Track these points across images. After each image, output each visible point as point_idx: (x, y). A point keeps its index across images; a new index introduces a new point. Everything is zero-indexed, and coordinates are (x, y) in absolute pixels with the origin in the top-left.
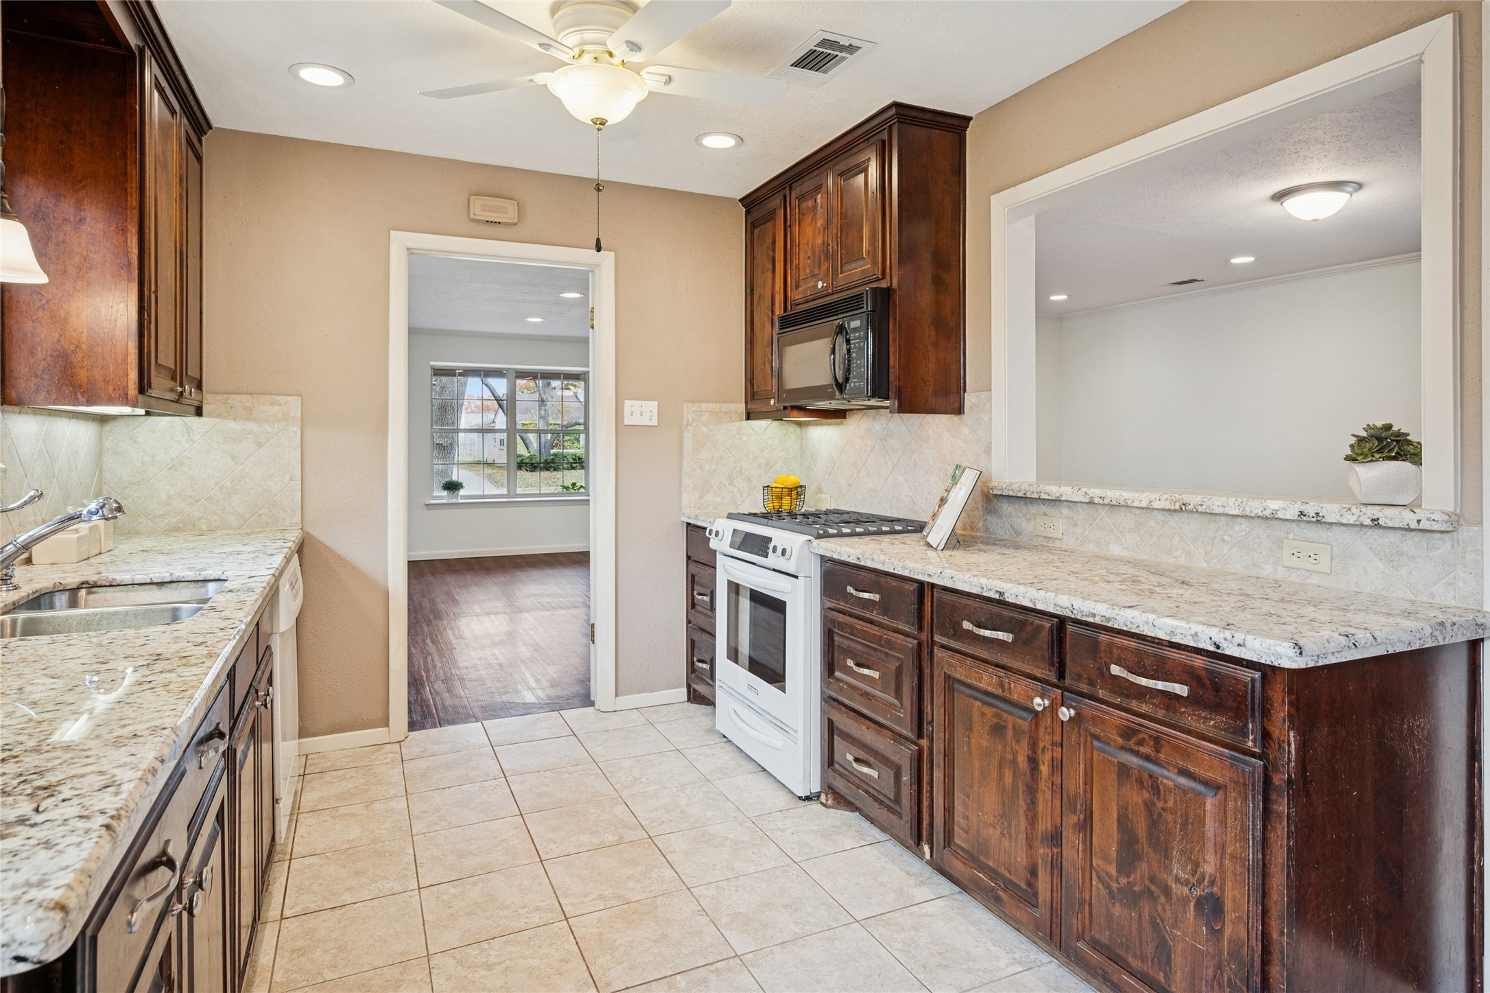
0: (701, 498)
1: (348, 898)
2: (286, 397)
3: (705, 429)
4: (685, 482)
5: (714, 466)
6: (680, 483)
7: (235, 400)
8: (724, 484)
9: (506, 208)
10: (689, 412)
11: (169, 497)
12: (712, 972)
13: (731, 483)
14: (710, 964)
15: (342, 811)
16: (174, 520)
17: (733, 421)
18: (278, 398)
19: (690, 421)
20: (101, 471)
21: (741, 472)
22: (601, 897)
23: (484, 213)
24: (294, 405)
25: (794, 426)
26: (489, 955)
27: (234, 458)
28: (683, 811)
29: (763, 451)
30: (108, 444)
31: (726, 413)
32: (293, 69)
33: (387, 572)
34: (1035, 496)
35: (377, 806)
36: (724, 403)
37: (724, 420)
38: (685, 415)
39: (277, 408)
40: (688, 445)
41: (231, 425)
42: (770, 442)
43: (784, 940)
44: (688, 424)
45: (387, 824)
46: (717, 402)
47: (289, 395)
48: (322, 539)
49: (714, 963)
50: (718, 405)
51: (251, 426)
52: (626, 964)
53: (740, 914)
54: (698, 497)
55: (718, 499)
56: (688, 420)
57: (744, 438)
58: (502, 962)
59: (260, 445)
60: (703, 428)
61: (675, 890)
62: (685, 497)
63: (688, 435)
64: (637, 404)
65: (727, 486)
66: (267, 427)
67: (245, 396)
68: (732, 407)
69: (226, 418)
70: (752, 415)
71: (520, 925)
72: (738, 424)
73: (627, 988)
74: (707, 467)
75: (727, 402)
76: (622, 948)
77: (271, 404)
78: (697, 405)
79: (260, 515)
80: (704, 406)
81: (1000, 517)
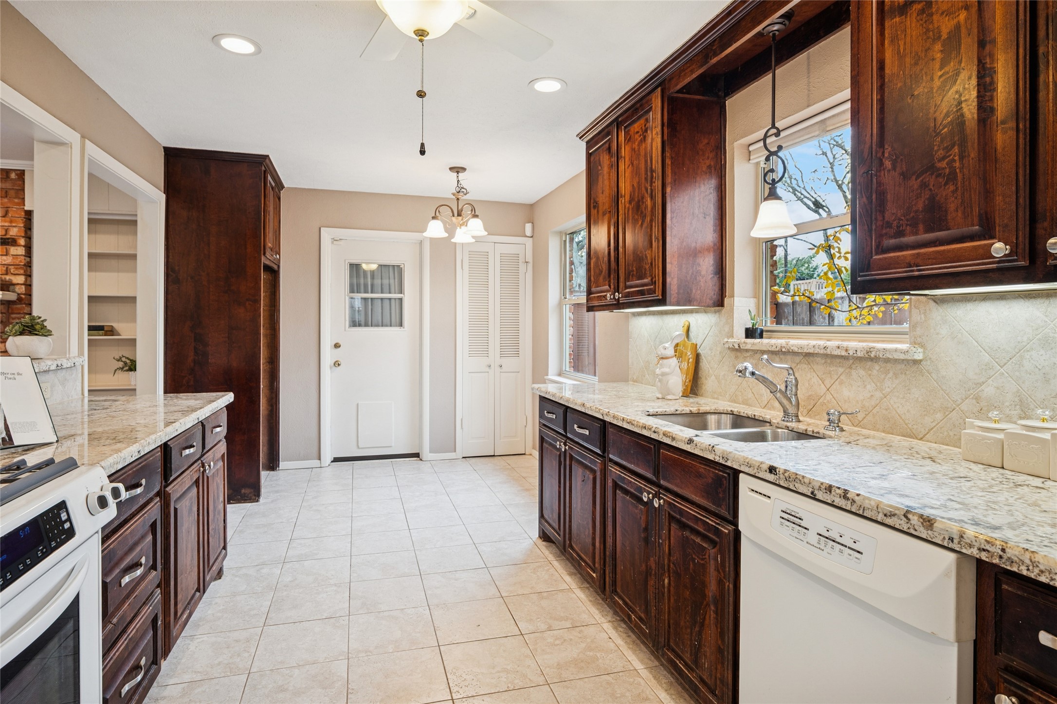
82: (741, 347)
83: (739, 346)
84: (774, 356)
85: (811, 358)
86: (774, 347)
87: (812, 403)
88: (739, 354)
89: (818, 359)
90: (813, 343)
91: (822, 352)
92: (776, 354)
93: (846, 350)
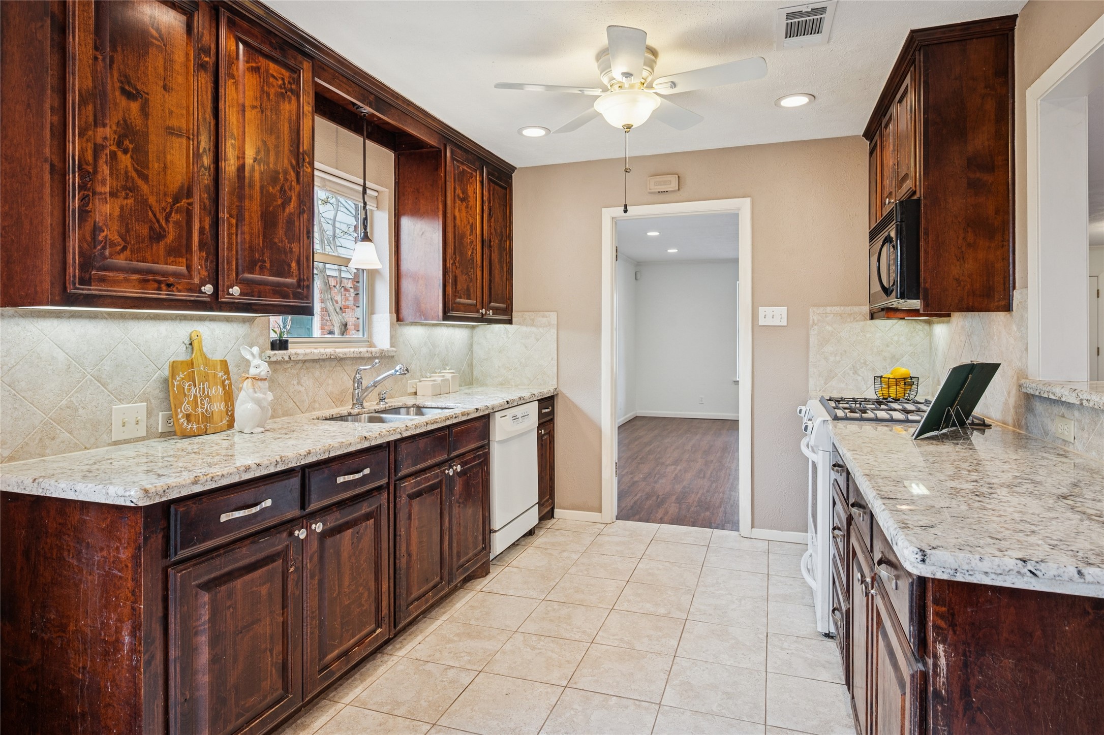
0: (826, 384)
1: (511, 592)
2: (549, 313)
3: (829, 328)
4: (812, 370)
5: (838, 358)
6: (807, 371)
7: (527, 315)
8: (848, 374)
9: (670, 181)
10: (814, 314)
11: (499, 367)
12: (635, 704)
13: (855, 372)
14: (640, 701)
15: (549, 551)
16: (501, 379)
17: (857, 321)
18: (546, 313)
19: (816, 322)
20: (472, 352)
21: (865, 363)
22: (621, 640)
23: (656, 187)
24: (553, 317)
25: (923, 324)
26: (539, 643)
27: (526, 347)
28: (726, 612)
29: (888, 346)
30: (475, 339)
31: (850, 315)
32: (520, 132)
33: (601, 418)
34: (1046, 395)
35: (565, 554)
36: (848, 306)
37: (849, 320)
38: (811, 316)
39: (545, 319)
40: (813, 340)
41: (524, 329)
42: (896, 338)
43: (700, 711)
44: (814, 324)
45: (560, 564)
46: (841, 306)
47: (551, 311)
48: (567, 395)
49: (642, 701)
50: (842, 308)
51: (534, 329)
52: (595, 678)
53: (690, 683)
54: (823, 382)
55: (843, 385)
56: (814, 320)
57: (868, 335)
58: (541, 649)
59: (538, 340)
60: (827, 327)
61: (666, 653)
62: (811, 382)
63: (813, 333)
64: (769, 309)
65: (851, 374)
66: (541, 329)
67: (531, 313)
68: (856, 309)
69: (522, 325)
70: (875, 315)
71: (568, 636)
72: (862, 323)
73: (583, 690)
74: (832, 359)
75: (851, 305)
76: (602, 669)
77: (543, 317)
78: (822, 309)
79: (538, 379)
80: (829, 309)
81: (1035, 416)
82: (292, 359)
83: (290, 358)
84: (315, 364)
85: (343, 361)
86: (325, 355)
87: (344, 394)
88: (278, 366)
89: (348, 362)
90: (352, 350)
91: (358, 356)
92: (317, 362)
93: (371, 353)
